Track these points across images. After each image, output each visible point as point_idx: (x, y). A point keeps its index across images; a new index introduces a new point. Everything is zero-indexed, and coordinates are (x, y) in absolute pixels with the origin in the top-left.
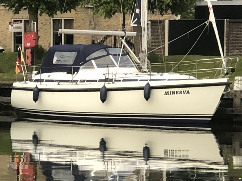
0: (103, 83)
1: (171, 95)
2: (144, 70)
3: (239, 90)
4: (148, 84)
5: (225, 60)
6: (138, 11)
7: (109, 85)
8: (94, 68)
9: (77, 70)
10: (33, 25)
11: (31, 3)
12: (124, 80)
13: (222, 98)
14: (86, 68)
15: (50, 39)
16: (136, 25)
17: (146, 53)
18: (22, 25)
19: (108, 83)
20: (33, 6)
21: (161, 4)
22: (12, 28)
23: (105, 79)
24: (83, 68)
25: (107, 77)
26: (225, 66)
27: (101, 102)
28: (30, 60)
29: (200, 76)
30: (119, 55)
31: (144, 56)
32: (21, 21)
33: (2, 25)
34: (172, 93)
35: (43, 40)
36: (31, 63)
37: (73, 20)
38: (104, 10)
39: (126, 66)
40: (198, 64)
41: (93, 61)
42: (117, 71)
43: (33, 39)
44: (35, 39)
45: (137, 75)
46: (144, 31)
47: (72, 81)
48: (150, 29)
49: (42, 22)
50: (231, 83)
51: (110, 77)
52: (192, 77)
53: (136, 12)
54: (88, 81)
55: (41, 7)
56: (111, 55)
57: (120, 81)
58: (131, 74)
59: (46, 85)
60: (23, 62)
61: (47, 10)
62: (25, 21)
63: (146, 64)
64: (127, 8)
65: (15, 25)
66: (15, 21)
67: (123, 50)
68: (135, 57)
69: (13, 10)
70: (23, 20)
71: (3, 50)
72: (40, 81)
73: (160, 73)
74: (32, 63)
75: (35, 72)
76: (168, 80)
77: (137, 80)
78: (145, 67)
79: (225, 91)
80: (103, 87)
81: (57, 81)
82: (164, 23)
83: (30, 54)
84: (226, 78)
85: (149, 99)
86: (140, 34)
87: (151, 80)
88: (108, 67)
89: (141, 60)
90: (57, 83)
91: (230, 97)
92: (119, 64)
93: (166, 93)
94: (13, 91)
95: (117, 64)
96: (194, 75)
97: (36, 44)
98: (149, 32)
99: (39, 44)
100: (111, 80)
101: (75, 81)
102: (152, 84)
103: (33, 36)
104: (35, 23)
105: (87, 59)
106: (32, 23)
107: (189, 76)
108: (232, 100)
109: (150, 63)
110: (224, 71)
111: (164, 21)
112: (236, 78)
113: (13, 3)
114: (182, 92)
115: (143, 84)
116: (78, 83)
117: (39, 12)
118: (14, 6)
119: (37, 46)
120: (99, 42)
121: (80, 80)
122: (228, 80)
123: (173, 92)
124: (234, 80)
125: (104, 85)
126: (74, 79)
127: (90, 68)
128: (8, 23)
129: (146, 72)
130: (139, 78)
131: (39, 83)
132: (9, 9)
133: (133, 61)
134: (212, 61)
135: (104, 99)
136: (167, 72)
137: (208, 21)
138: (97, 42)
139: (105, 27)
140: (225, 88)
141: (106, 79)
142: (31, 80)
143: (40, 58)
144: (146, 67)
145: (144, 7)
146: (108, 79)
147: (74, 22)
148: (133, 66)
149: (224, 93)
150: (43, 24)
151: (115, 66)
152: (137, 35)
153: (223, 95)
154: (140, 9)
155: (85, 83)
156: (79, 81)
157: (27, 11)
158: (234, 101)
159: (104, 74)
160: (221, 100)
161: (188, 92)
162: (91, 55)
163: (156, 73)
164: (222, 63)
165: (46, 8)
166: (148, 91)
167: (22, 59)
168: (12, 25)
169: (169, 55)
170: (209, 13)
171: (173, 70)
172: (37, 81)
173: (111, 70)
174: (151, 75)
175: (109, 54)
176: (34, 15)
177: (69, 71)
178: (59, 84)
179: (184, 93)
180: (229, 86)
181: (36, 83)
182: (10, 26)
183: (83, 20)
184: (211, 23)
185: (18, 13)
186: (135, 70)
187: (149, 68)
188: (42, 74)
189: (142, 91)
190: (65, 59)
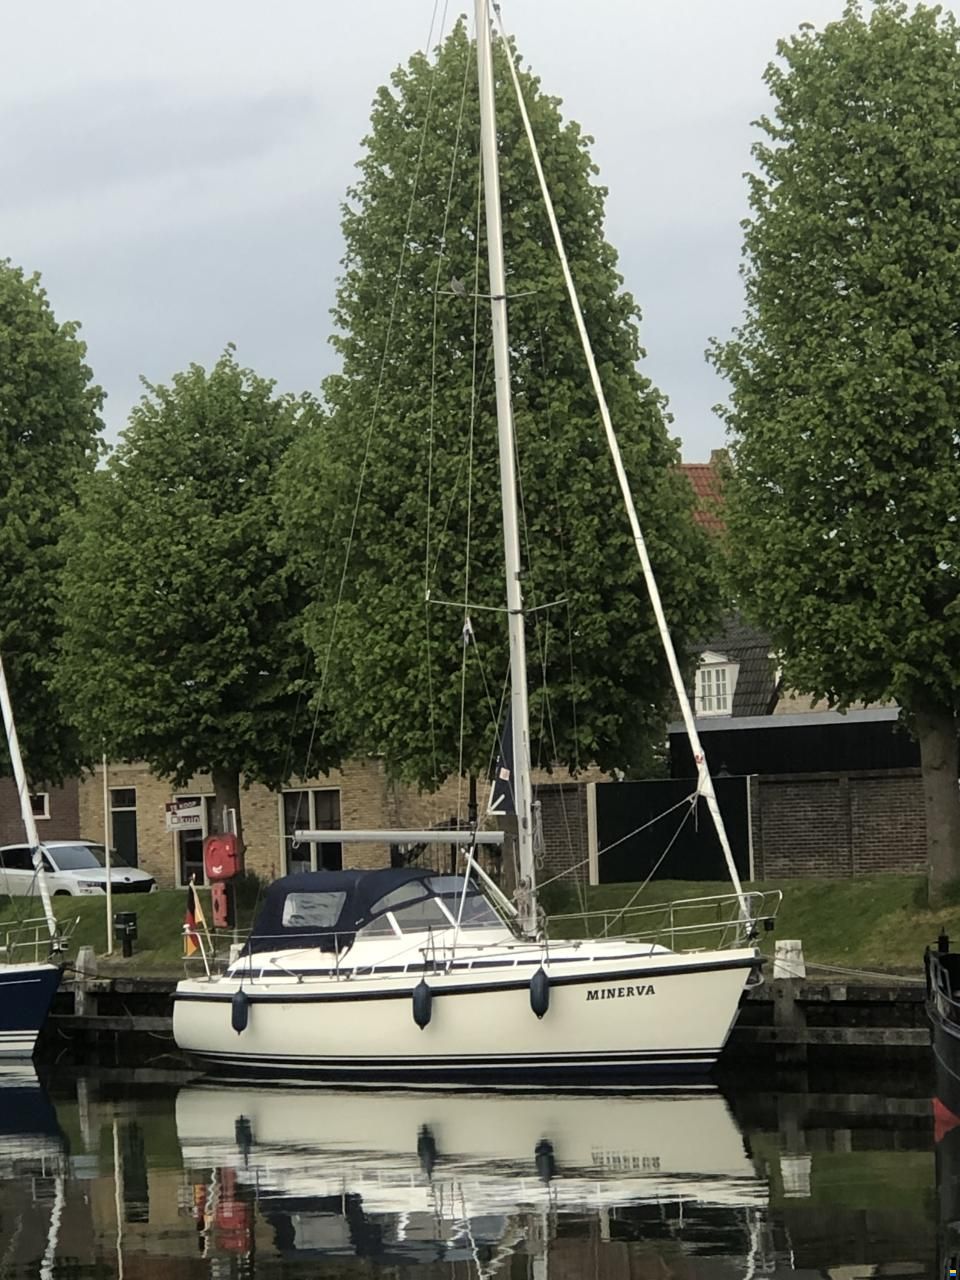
0: (421, 974)
1: (606, 999)
2: (529, 934)
3: (787, 976)
4: (541, 972)
5: (746, 899)
6: (505, 775)
7: (435, 981)
8: (392, 933)
9: (347, 941)
10: (228, 816)
11: (221, 757)
12: (476, 965)
13: (745, 1000)
14: (371, 934)
15: (279, 847)
16: (503, 813)
17: (534, 888)
18: (200, 811)
19: (432, 973)
20: (225, 764)
21: (569, 747)
22: (175, 820)
23: (423, 962)
24: (364, 935)
25: (430, 958)
26: (747, 914)
27: (418, 1027)
28: (222, 912)
29: (680, 945)
30: (460, 894)
31: (528, 895)
32: (198, 800)
33: (147, 812)
34: (606, 993)
35: (260, 851)
36: (226, 919)
37: (338, 791)
38: (416, 769)
39: (481, 926)
40: (675, 911)
41: (390, 915)
42: (455, 941)
43: (230, 856)
44: (234, 855)
45: (511, 948)
46: (525, 827)
47: (335, 972)
48: (539, 822)
49: (254, 801)
50: (765, 961)
51: (439, 957)
52: (659, 948)
53: (501, 777)
54: (379, 970)
55: (246, 766)
56: (438, 895)
57: (465, 966)
58: (495, 945)
59: (267, 986)
60: (201, 923)
61: (264, 775)
62: (207, 798)
63: (534, 917)
64: (477, 763)
65: (181, 813)
66: (181, 801)
67: (469, 882)
68: (505, 900)
69: (170, 778)
70: (202, 796)
71: (152, 881)
72: (252, 974)
73: (573, 942)
74: (229, 919)
75: (237, 947)
76: (596, 959)
77: (510, 963)
78: (531, 927)
79: (748, 982)
80: (419, 986)
81: (296, 972)
82: (585, 793)
83: (224, 897)
84: (752, 946)
85: (545, 1015)
86: (514, 837)
87: (549, 961)
88: (430, 929)
89: (520, 907)
90: (295, 979)
91: (766, 998)
92: (462, 921)
93: (592, 995)
94: (177, 1004)
95: (456, 919)
96: (665, 942)
97: (238, 869)
98: (539, 832)
99: (246, 867)
100: (441, 966)
101: (343, 972)
102: (554, 971)
103: (227, 848)
104: (233, 810)
105: (374, 910)
106: (225, 812)
107: (651, 946)
108: (771, 1003)
109: (544, 914)
110: (745, 928)
111: (584, 785)
112: (779, 944)
113: (171, 760)
114: (635, 991)
115: (528, 973)
116: (352, 977)
117: (242, 779)
118: (174, 768)
119: (240, 873)
120: (412, 851)
121: (359, 969)
122: (757, 953)
123: (609, 991)
124: (773, 951)
125: (423, 981)
126: (341, 966)
127: (382, 934)
128: (162, 806)
129: (534, 939)
130: (516, 958)
131: (247, 981)
132: (162, 774)
133: (498, 910)
134: (714, 901)
135: (422, 1017)
136: (592, 937)
137: (695, 794)
138: (406, 849)
139: (425, 807)
140: (751, 974)
141: (427, 962)
142: (226, 974)
143: (249, 905)
144: (535, 925)
145: (519, 763)
146: (431, 962)
147: (341, 797)
148: (500, 924)
149: (748, 987)
150: (259, 805)
151: (453, 927)
152: (506, 838)
153: (745, 993)
154: (510, 767)
155: (373, 975)
156: (355, 971)
157: (209, 776)
158: (776, 1009)
159: (421, 950)
160: (739, 1007)
161: (651, 990)
162: (385, 899)
163: (562, 941)
164: (739, 907)
165: (260, 769)
166: (541, 993)
167: (199, 916)
168: (174, 813)
169: (600, 882)
170: (696, 773)
171: (608, 931)
172: (241, 974)
173: (442, 937)
174: (545, 947)
175: (432, 894)
176: (228, 790)
177: (328, 946)
178: (301, 982)
179: (640, 994)
180: (760, 970)
181: (238, 982)
182: (169, 815)
183: (364, 791)
184: (702, 800)
185: (186, 784)
186: (504, 934)
187: (542, 929)
188: (255, 957)
189: (527, 992)
190: (315, 912)
